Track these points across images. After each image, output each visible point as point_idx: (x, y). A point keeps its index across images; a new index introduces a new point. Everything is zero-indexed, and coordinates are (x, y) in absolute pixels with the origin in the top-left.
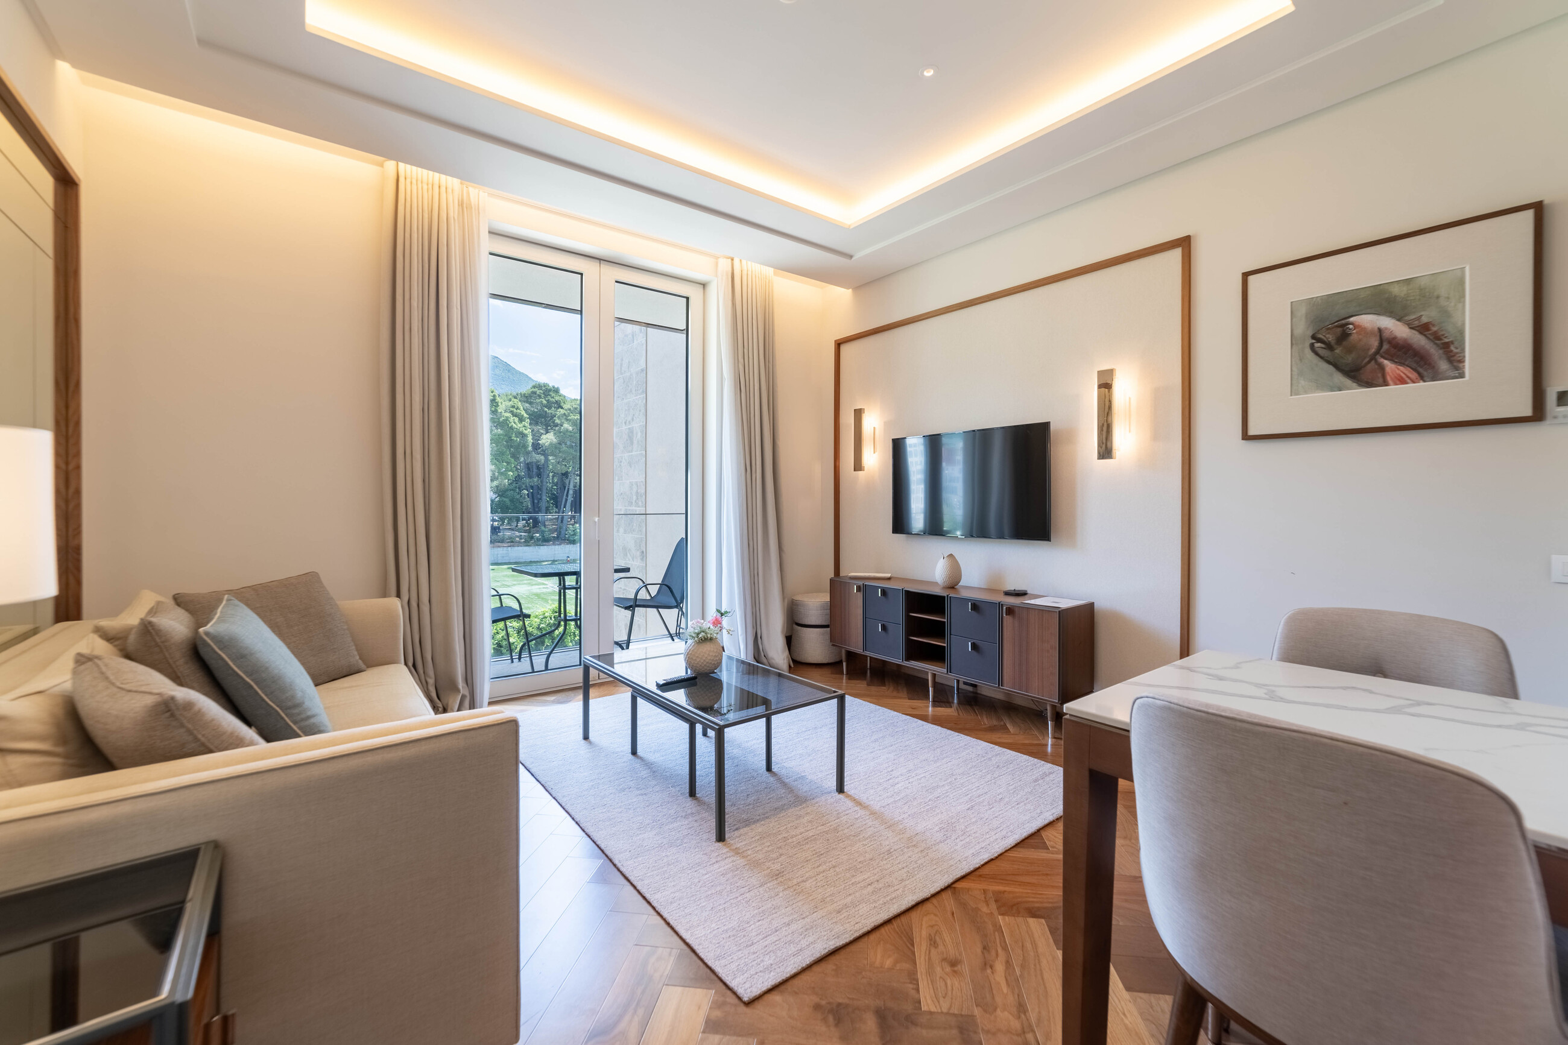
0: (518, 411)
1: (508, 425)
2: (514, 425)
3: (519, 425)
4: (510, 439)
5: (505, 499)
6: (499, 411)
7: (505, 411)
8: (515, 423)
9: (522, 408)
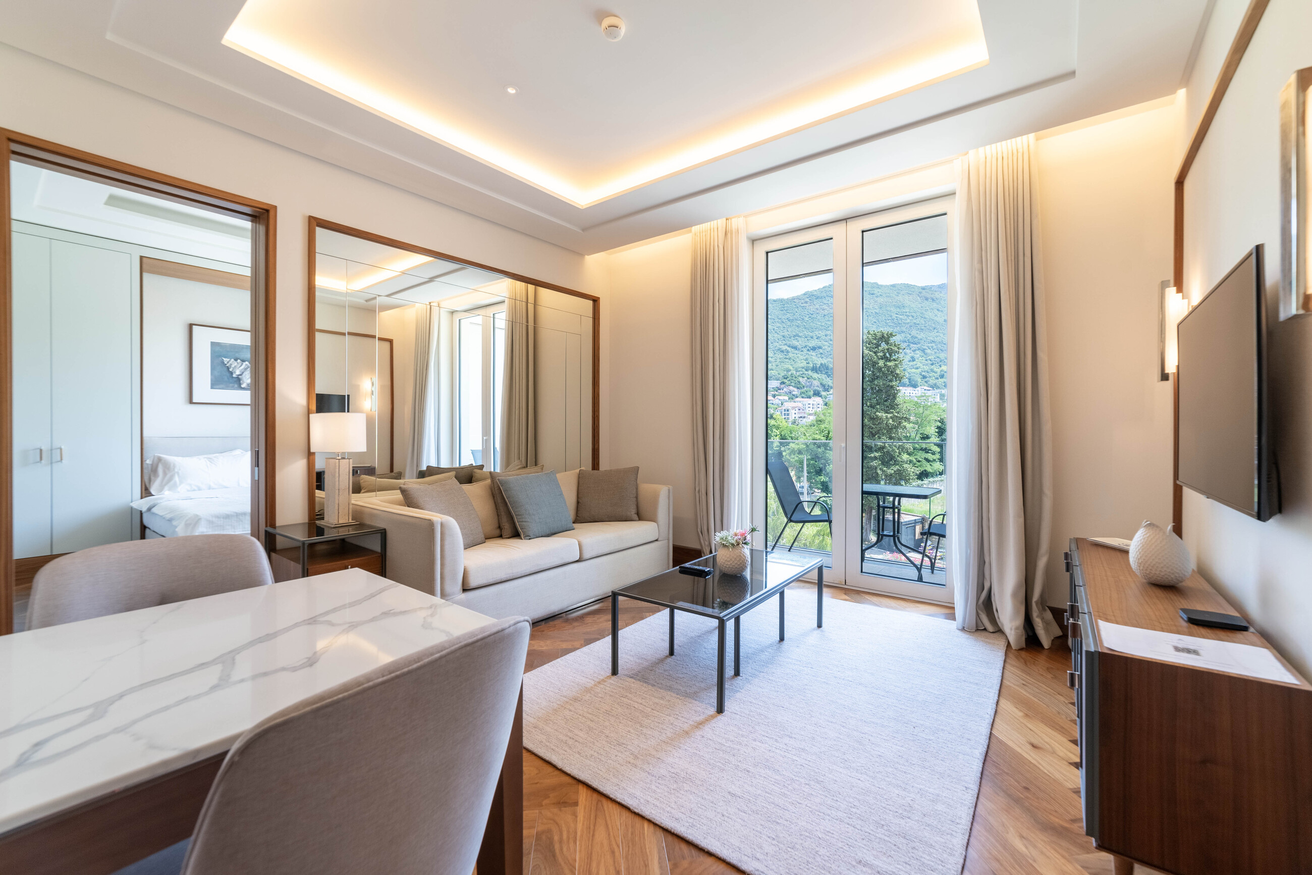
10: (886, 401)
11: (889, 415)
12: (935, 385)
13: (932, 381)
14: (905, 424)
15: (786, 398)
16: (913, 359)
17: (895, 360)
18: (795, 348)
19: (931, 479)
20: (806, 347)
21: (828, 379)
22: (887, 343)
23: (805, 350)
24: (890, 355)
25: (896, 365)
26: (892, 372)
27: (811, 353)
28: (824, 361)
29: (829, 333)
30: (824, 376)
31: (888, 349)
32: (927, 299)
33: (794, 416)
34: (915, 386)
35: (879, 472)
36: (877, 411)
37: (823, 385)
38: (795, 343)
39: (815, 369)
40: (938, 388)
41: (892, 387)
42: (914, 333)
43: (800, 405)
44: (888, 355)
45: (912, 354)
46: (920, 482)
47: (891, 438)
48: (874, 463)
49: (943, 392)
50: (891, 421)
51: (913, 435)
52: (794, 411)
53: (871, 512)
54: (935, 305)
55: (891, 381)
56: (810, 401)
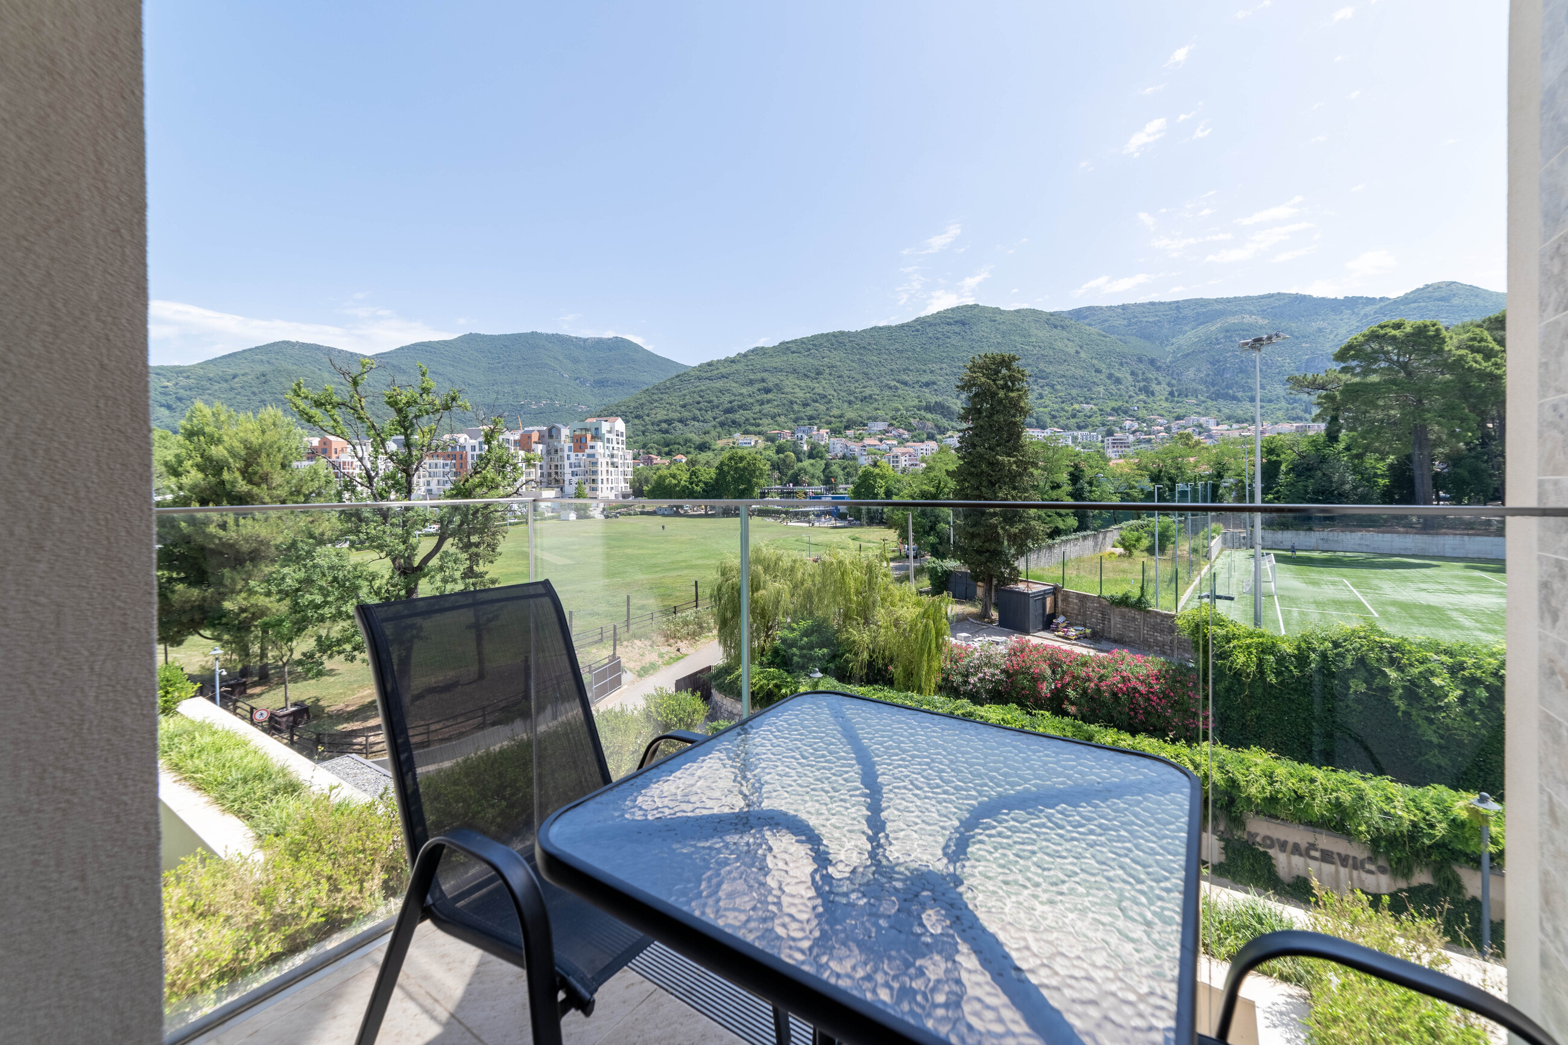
0: (1483, 344)
1: (1463, 367)
2: (1475, 365)
3: (1486, 364)
4: (1467, 385)
5: (1459, 471)
6: (1447, 349)
7: (1458, 348)
8: (1476, 362)
9: (1490, 338)
10: (1008, 441)
11: (1012, 459)
12: (1067, 425)
13: (1062, 422)
14: (1031, 470)
15: (895, 442)
16: (1041, 396)
17: (1018, 390)
18: (905, 384)
19: (1064, 538)
20: (918, 382)
21: (944, 420)
22: (1009, 369)
23: (917, 386)
24: (1013, 384)
25: (1020, 397)
26: (1015, 405)
27: (925, 389)
28: (939, 399)
29: (944, 366)
30: (939, 417)
31: (1010, 376)
32: (1056, 327)
33: (904, 463)
34: (1043, 427)
35: (1001, 531)
36: (997, 454)
37: (937, 427)
38: (906, 378)
39: (928, 409)
40: (1069, 429)
41: (1015, 423)
42: (1041, 366)
43: (911, 450)
44: (1010, 384)
45: (1040, 391)
46: (1050, 541)
47: (1014, 488)
48: (994, 521)
49: (1075, 433)
50: (1014, 467)
51: (1042, 484)
52: (903, 458)
53: (991, 581)
54: (1065, 334)
55: (1014, 416)
56: (923, 446)
